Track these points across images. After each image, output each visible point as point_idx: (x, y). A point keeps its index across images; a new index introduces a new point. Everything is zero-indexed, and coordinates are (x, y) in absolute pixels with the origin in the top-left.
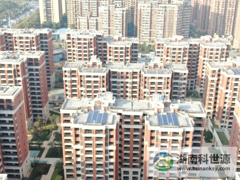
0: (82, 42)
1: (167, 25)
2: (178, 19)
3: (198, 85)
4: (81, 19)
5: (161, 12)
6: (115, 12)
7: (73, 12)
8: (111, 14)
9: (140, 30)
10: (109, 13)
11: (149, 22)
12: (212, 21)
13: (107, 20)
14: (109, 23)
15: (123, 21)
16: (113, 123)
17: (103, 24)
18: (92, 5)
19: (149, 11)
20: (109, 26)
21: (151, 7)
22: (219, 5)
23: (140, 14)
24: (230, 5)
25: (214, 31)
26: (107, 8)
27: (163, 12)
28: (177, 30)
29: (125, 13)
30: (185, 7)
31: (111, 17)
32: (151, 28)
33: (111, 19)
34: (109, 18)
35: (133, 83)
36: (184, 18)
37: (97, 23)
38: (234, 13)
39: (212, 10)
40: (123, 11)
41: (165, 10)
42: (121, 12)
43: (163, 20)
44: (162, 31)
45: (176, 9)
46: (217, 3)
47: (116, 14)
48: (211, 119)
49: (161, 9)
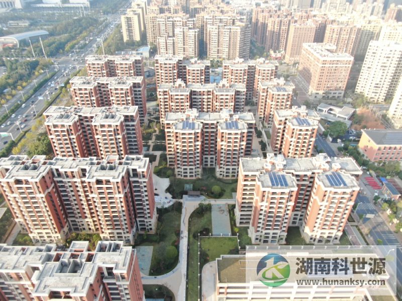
0: (168, 66)
1: (232, 44)
2: (240, 39)
3: (254, 96)
4: (160, 40)
5: (226, 33)
6: (189, 33)
7: (152, 31)
8: (185, 35)
9: (210, 48)
10: (184, 34)
11: (217, 42)
12: (269, 38)
13: (182, 40)
14: (184, 43)
15: (195, 41)
16: (198, 129)
17: (179, 43)
18: (168, 26)
19: (217, 32)
20: (184, 45)
21: (219, 29)
22: (274, 24)
23: (210, 35)
24: (284, 24)
25: (270, 47)
26: (182, 30)
27: (228, 33)
28: (240, 47)
29: (197, 34)
30: (246, 28)
31: (185, 37)
32: (218, 47)
33: (185, 39)
34: (184, 38)
35: (208, 98)
36: (245, 37)
37: (174, 42)
38: (286, 32)
39: (270, 28)
40: (195, 32)
41: (230, 31)
42: (194, 33)
43: (228, 39)
44: (228, 49)
45: (239, 30)
46: (273, 22)
47: (190, 35)
48: (261, 122)
49: (227, 30)
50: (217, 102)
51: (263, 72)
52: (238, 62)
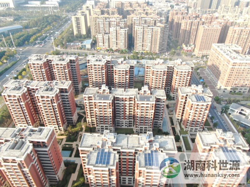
0: (97, 67)
1: (153, 40)
2: (160, 36)
3: (172, 92)
4: (98, 36)
5: (149, 32)
6: (120, 32)
7: (94, 28)
8: (117, 32)
9: (136, 43)
10: (116, 32)
11: (142, 38)
12: (182, 35)
13: (115, 36)
14: (117, 38)
15: (125, 37)
17: (112, 39)
18: (106, 25)
19: (142, 31)
20: (117, 40)
21: (144, 29)
22: (187, 24)
23: (136, 33)
24: (194, 25)
25: (183, 41)
26: (115, 29)
27: (151, 32)
28: (160, 43)
29: (126, 32)
30: (165, 28)
31: (118, 34)
32: (143, 42)
33: (118, 36)
34: (117, 35)
35: (130, 104)
36: (164, 35)
37: (109, 38)
38: (196, 30)
39: (183, 27)
40: (125, 31)
41: (152, 31)
42: (124, 32)
43: (151, 37)
44: (150, 44)
45: (159, 30)
46: (186, 23)
47: (121, 33)
48: (179, 123)
49: (150, 30)
50: (138, 109)
51: (180, 73)
52: (159, 63)
